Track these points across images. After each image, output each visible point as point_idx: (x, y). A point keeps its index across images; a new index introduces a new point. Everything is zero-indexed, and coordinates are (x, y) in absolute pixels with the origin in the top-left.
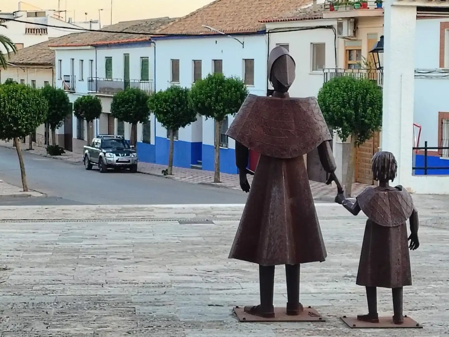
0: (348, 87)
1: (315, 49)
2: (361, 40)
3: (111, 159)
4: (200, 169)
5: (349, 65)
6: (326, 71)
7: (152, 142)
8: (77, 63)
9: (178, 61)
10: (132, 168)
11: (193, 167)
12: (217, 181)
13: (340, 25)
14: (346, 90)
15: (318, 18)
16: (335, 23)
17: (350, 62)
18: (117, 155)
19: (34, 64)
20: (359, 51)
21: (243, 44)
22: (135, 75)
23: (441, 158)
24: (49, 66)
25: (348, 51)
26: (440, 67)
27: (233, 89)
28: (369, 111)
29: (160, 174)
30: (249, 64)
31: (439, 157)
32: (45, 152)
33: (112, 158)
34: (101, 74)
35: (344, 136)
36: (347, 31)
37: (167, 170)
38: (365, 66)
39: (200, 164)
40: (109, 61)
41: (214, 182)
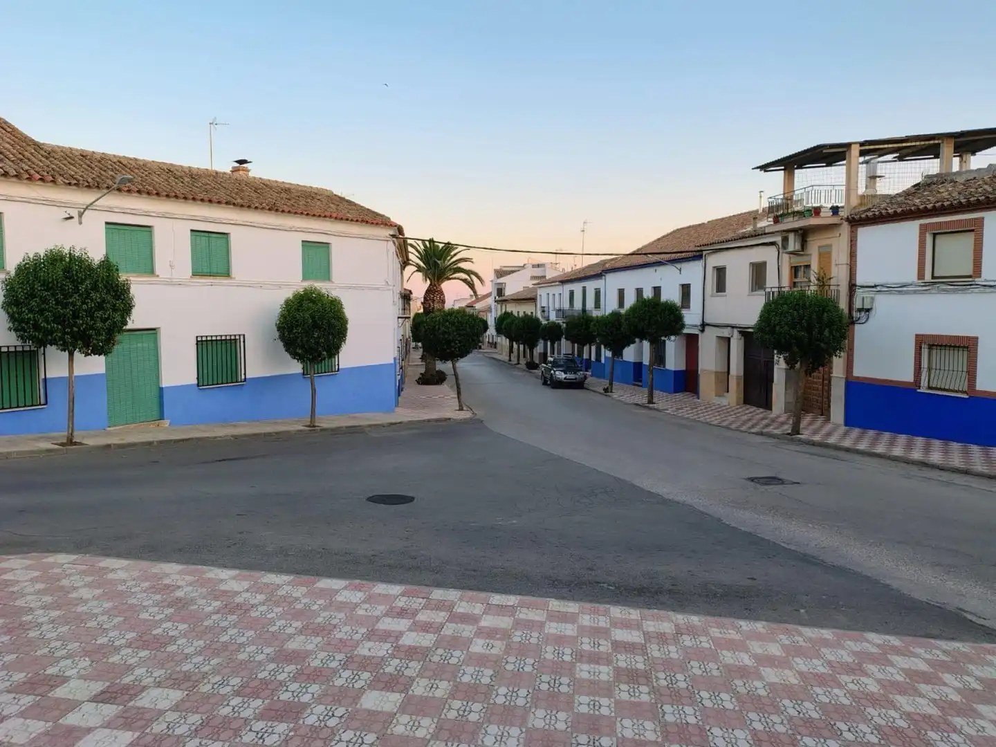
0: (799, 305)
1: (755, 268)
2: (811, 255)
3: (560, 377)
4: (641, 386)
5: (795, 283)
6: (768, 290)
7: (603, 361)
8: (551, 296)
9: (623, 290)
10: (578, 385)
11: (634, 385)
12: (651, 402)
13: (785, 240)
14: (797, 307)
15: (759, 235)
16: (778, 239)
17: (796, 280)
18: (565, 373)
19: (524, 299)
20: (808, 267)
21: (680, 270)
22: (590, 304)
23: (918, 391)
24: (533, 300)
25: (793, 268)
26: (919, 279)
27: (667, 312)
28: (826, 333)
29: (602, 391)
30: (686, 289)
31: (916, 390)
32: (525, 367)
33: (561, 375)
34: (566, 306)
35: (790, 362)
36: (793, 245)
37: (607, 388)
38: (816, 282)
39: (641, 381)
40: (572, 293)
41: (648, 403)
